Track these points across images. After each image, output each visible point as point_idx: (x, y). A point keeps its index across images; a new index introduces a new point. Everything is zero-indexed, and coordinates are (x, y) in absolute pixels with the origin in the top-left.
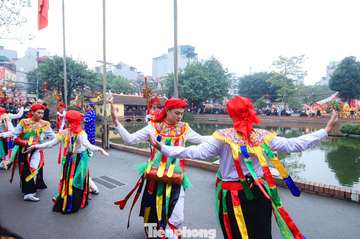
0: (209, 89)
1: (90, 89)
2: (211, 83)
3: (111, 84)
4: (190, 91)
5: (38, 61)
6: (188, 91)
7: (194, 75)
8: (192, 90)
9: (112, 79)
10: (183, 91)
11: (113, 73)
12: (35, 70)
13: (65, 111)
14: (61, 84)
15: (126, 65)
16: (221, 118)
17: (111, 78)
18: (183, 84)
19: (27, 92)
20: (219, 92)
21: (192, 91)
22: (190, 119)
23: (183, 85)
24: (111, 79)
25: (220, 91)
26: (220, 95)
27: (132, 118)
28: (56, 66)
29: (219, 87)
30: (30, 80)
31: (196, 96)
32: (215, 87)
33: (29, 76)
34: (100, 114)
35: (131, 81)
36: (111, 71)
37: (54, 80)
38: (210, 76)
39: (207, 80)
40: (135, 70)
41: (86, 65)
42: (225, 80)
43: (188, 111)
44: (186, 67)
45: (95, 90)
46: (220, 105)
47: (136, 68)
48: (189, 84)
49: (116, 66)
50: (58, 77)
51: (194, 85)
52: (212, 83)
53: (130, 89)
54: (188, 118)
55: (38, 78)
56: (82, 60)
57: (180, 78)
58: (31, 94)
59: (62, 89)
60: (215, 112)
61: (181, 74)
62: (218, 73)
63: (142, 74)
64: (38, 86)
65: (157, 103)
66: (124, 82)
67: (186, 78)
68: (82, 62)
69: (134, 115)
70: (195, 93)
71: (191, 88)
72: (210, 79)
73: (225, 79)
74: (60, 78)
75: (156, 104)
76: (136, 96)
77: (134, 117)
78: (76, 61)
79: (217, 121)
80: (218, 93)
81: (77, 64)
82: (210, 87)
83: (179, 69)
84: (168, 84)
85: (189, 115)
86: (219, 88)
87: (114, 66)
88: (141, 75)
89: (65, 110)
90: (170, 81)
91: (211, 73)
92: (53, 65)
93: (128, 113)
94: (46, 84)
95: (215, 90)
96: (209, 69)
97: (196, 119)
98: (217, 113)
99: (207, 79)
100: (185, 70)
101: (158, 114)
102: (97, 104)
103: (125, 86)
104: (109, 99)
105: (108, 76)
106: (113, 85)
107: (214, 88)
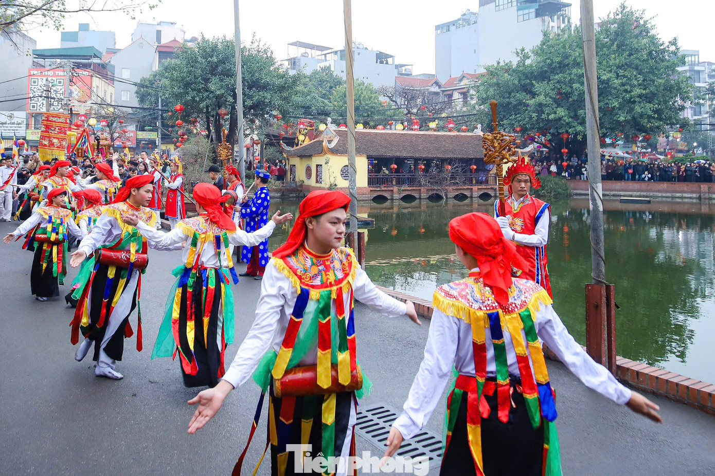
0: (617, 106)
1: (281, 116)
2: (623, 88)
3: (330, 102)
4: (555, 113)
5: (160, 52)
6: (548, 114)
7: (568, 65)
8: (563, 109)
9: (331, 87)
10: (534, 115)
11: (333, 71)
12: (155, 76)
13: (241, 186)
14: (214, 107)
15: (366, 48)
16: (660, 194)
17: (329, 84)
18: (533, 95)
19: (137, 126)
20: (650, 113)
21: (563, 114)
22: (557, 196)
23: (534, 97)
24: (328, 89)
25: (656, 111)
26: (657, 124)
27: (390, 193)
28: (201, 64)
29: (650, 98)
30: (142, 98)
31: (574, 127)
32: (637, 99)
33: (142, 90)
34: (307, 182)
35: (383, 91)
36: (329, 68)
37: (197, 99)
38: (619, 67)
39: (609, 80)
40: (390, 60)
41: (271, 57)
42: (668, 75)
43: (550, 172)
44: (539, 43)
45: (292, 119)
46: (649, 150)
47: (391, 56)
48: (553, 94)
49: (339, 52)
50: (207, 90)
51: (567, 95)
52: (626, 87)
53: (379, 112)
54: (553, 193)
55: (161, 94)
56: (261, 46)
57: (523, 78)
58: (145, 131)
59: (216, 118)
60: (640, 176)
61: (524, 64)
62: (645, 57)
63: (405, 70)
64: (160, 113)
65: (528, 178)
66: (363, 95)
67: (542, 76)
68: (260, 50)
69: (394, 183)
70: (572, 117)
71: (559, 105)
72: (618, 74)
73: (671, 72)
74: (212, 92)
75: (526, 181)
76: (398, 132)
77: (395, 189)
78: (248, 49)
79: (649, 202)
80: (649, 117)
81: (248, 55)
82: (620, 100)
83: (520, 53)
84: (487, 98)
85: (556, 184)
86: (650, 102)
87: (336, 53)
88: (403, 72)
89: (241, 184)
90: (491, 85)
91: (623, 59)
92: (197, 62)
93: (378, 178)
94: (181, 110)
95: (638, 109)
96: (615, 46)
97: (576, 194)
98: (646, 179)
99: (611, 77)
100: (536, 53)
101: (532, 215)
102: (298, 156)
103: (367, 105)
104: (330, 142)
105: (320, 81)
106: (336, 103)
107: (634, 102)
